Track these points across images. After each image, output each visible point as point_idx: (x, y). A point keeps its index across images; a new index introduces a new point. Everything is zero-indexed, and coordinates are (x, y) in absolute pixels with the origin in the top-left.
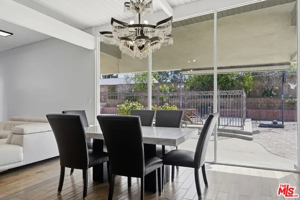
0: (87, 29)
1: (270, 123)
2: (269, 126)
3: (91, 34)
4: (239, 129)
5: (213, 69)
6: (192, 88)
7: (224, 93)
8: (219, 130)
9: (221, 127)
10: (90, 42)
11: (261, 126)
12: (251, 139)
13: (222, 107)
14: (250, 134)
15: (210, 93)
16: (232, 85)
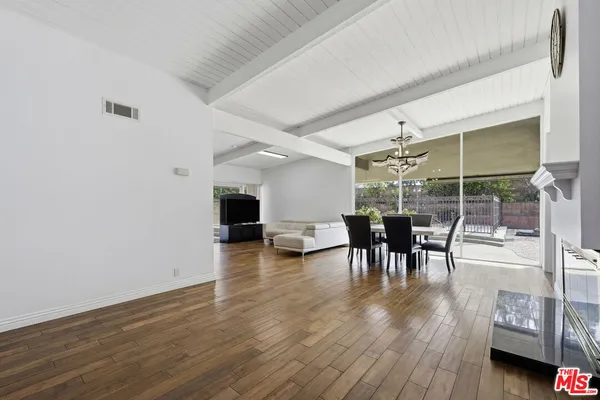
0: (345, 149)
1: (531, 231)
2: (530, 235)
3: (347, 152)
4: (488, 236)
5: (459, 178)
6: (430, 193)
7: (471, 198)
8: (465, 236)
9: (466, 234)
10: (348, 160)
11: (518, 234)
12: (502, 246)
13: (468, 213)
14: (502, 241)
15: (454, 198)
16: (482, 188)
